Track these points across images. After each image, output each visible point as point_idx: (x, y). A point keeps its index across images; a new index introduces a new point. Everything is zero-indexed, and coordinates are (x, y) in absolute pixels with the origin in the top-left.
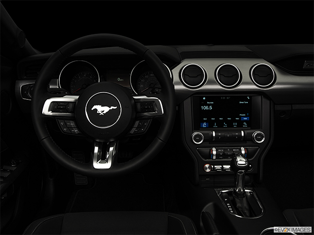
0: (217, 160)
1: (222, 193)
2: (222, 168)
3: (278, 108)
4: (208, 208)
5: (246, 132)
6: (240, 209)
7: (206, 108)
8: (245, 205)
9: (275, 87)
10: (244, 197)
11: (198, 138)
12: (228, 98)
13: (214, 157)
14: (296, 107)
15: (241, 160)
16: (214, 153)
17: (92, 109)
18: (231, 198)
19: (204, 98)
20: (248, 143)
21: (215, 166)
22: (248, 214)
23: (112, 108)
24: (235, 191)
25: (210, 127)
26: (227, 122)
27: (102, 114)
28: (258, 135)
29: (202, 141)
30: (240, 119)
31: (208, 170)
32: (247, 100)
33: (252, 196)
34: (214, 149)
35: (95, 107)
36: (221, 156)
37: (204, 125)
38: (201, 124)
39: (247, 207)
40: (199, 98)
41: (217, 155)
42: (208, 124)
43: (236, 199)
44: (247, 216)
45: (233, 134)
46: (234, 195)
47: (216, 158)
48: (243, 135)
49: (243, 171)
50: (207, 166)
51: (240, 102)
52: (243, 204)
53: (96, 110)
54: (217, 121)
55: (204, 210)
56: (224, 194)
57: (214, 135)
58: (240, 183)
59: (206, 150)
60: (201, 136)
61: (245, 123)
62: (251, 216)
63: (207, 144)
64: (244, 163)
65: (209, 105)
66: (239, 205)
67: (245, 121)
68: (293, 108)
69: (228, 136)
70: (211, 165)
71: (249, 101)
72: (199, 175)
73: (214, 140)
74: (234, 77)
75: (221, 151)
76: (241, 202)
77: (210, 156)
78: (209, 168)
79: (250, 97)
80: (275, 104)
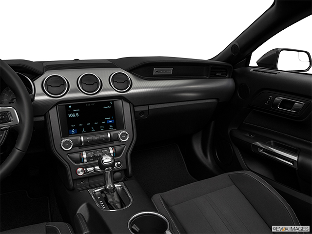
0: (88, 163)
1: (95, 192)
2: (94, 169)
3: (137, 109)
4: (83, 210)
5: (112, 133)
6: (111, 204)
7: (73, 115)
8: (116, 199)
9: (131, 91)
10: (114, 192)
11: (67, 144)
12: (92, 105)
13: (85, 161)
14: (152, 107)
15: (106, 159)
16: (85, 156)
18: (103, 195)
19: (70, 107)
20: (116, 143)
21: (88, 169)
22: (119, 207)
24: (105, 188)
25: (79, 132)
26: (95, 126)
28: (123, 134)
29: (71, 147)
30: (106, 122)
31: (81, 174)
32: (110, 105)
33: (123, 189)
34: (84, 153)
36: (91, 158)
37: (73, 131)
38: (70, 131)
39: (118, 200)
40: (67, 106)
41: (87, 158)
42: (76, 130)
43: (108, 195)
44: (117, 208)
45: (101, 136)
46: (105, 192)
47: (87, 161)
48: (109, 136)
49: (110, 168)
50: (79, 170)
51: (104, 107)
52: (113, 199)
54: (85, 126)
55: (78, 213)
57: (82, 140)
58: (109, 180)
59: (77, 156)
60: (69, 142)
61: (110, 126)
62: (122, 207)
63: (77, 149)
64: (110, 160)
65: (75, 113)
66: (110, 200)
67: (111, 123)
68: (150, 108)
69: (96, 138)
70: (83, 168)
71: (113, 105)
72: (73, 180)
73: (83, 144)
74: (96, 84)
75: (91, 154)
76: (113, 197)
77: (81, 160)
78: (81, 171)
79: (113, 102)
80: (134, 106)
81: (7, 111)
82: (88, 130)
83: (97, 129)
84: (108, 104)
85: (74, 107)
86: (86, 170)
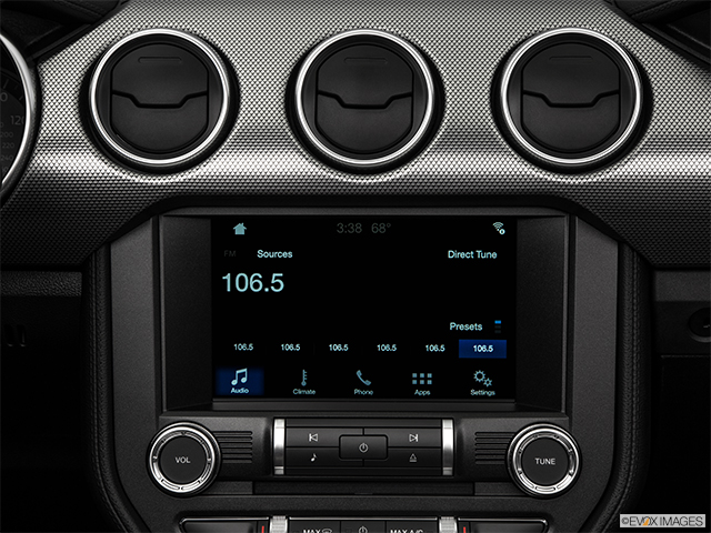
7: (252, 282)
11: (183, 457)
12: (381, 229)
19: (240, 229)
25: (273, 389)
26: (376, 366)
28: (543, 445)
29: (203, 478)
30: (453, 348)
32: (491, 241)
34: (277, 524)
37: (240, 379)
38: (223, 374)
42: (259, 375)
45: (396, 436)
48: (448, 444)
51: (452, 254)
54: (315, 356)
57: (279, 440)
60: (199, 446)
61: (479, 376)
63: (240, 493)
65: (267, 268)
69: (364, 446)
71: (506, 246)
73: (280, 470)
74: (401, 106)
79: (510, 223)
82: (333, 384)
83: (392, 385)
84: (477, 234)
85: (265, 232)
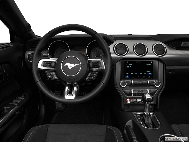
0: (134, 96)
1: (137, 115)
2: (137, 101)
3: (168, 68)
4: (129, 123)
5: (150, 81)
6: (147, 124)
7: (128, 67)
8: (150, 121)
9: (166, 56)
10: (149, 117)
12: (140, 62)
13: (132, 95)
14: (177, 67)
15: (148, 96)
16: (133, 92)
17: (65, 65)
18: (142, 118)
19: (127, 62)
20: (151, 87)
21: (133, 100)
22: (151, 127)
23: (76, 65)
24: (144, 113)
25: (130, 77)
27: (70, 68)
28: (157, 82)
29: (126, 86)
30: (147, 74)
31: (129, 102)
32: (150, 63)
33: (154, 116)
34: (132, 90)
35: (66, 64)
36: (136, 94)
37: (127, 77)
38: (125, 76)
39: (151, 123)
40: (125, 62)
42: (129, 76)
43: (145, 118)
44: (151, 128)
45: (143, 82)
46: (144, 116)
47: (134, 95)
48: (148, 83)
49: (149, 102)
50: (128, 100)
51: (147, 65)
52: (148, 121)
53: (67, 66)
55: (126, 124)
56: (138, 115)
57: (132, 83)
58: (147, 109)
59: (128, 91)
60: (125, 83)
61: (149, 76)
62: (153, 128)
63: (128, 87)
64: (150, 98)
65: (130, 66)
66: (146, 121)
67: (150, 75)
68: (176, 68)
69: (140, 83)
70: (130, 99)
71: (152, 64)
72: (124, 105)
73: (132, 85)
74: (144, 50)
75: (136, 92)
76: (148, 120)
77: (130, 94)
78: (129, 101)
79: (152, 62)
80: (166, 66)
81: (99, 62)
82: (136, 77)
83: (141, 77)
84: (149, 62)
85: (130, 62)
86: (132, 101)
